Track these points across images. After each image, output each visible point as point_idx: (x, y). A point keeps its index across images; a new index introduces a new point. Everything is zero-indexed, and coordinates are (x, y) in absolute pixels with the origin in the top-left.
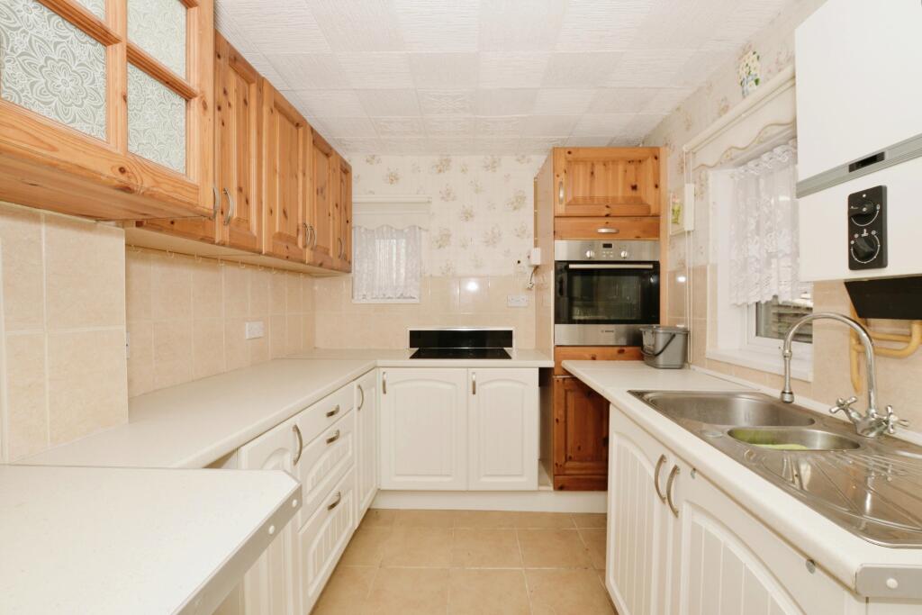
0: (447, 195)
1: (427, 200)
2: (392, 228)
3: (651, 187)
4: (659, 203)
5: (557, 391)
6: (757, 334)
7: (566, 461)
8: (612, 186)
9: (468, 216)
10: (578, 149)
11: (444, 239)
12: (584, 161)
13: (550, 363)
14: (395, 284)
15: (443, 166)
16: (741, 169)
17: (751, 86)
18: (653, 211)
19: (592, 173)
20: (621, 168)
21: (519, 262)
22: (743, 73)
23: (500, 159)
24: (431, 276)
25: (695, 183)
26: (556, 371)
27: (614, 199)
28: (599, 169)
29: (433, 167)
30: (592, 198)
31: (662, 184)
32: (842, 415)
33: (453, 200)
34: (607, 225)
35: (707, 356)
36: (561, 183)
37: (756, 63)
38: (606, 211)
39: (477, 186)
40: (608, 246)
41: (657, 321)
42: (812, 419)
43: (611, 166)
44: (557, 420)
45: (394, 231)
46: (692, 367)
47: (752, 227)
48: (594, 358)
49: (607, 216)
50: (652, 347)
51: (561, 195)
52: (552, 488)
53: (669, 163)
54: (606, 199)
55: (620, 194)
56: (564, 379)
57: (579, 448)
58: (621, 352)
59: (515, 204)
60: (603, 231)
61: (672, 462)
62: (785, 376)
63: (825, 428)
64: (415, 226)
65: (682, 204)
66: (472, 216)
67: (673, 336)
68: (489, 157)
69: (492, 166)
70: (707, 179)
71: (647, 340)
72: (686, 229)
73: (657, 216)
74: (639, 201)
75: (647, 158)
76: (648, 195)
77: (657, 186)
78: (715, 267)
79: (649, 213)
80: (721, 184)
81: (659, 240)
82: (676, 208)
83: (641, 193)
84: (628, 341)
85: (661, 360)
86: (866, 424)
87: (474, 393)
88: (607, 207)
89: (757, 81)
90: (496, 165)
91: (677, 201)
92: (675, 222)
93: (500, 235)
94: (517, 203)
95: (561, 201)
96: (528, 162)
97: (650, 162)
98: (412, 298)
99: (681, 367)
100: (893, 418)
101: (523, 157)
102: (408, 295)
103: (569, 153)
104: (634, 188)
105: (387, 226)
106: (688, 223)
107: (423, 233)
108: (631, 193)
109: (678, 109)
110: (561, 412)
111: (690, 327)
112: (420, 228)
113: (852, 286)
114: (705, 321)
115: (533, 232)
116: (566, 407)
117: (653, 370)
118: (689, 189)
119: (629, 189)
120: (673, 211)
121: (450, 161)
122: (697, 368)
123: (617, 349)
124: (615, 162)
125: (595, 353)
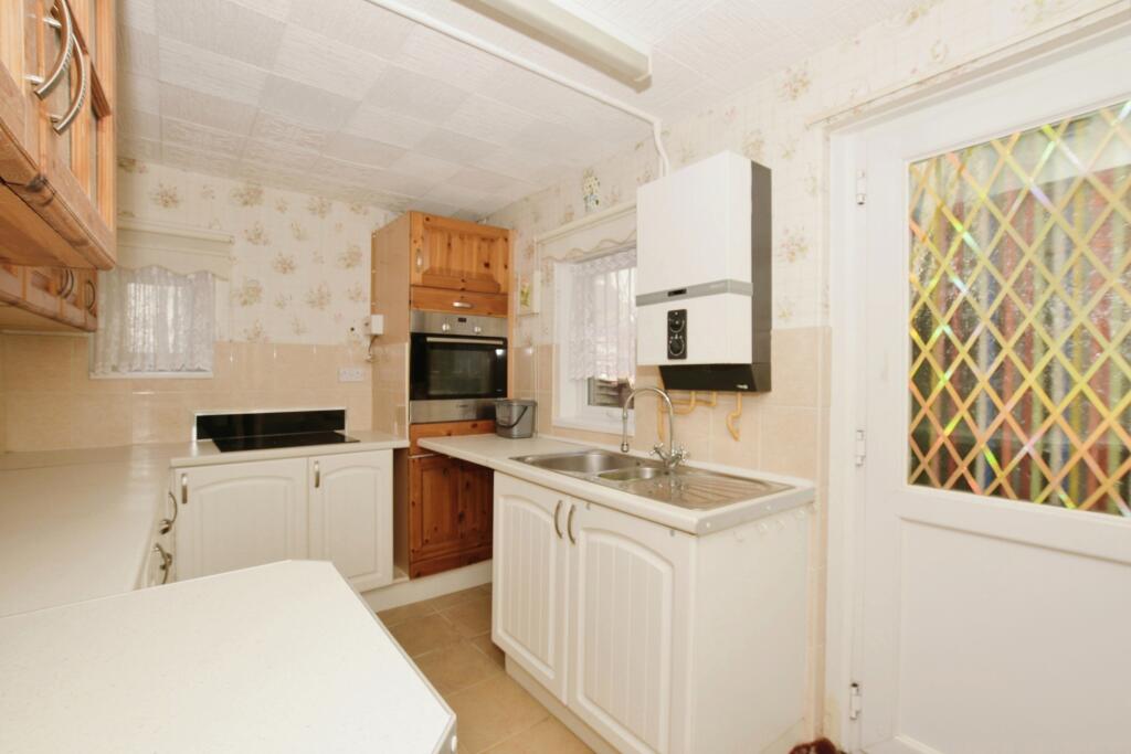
0: (256, 237)
1: (227, 239)
2: (166, 270)
3: (501, 267)
4: (507, 283)
5: (413, 472)
6: (589, 403)
7: (423, 544)
8: (466, 261)
9: (286, 267)
10: (436, 217)
11: (251, 294)
12: (441, 230)
13: (405, 443)
14: (171, 351)
15: (250, 197)
16: (580, 266)
17: (592, 204)
18: (503, 290)
19: (449, 245)
20: (475, 244)
21: (353, 329)
22: (588, 191)
23: (330, 204)
24: (231, 341)
25: (542, 270)
26: (412, 451)
27: (469, 274)
28: (456, 241)
29: (235, 196)
30: (448, 270)
31: (510, 266)
32: (656, 457)
33: (265, 243)
34: (462, 300)
35: (554, 424)
36: (418, 250)
37: (597, 187)
38: (462, 285)
39: (298, 230)
40: (462, 320)
41: (504, 394)
42: (639, 462)
43: (466, 240)
44: (413, 503)
45: (169, 274)
46: (539, 435)
47: (587, 316)
48: (449, 434)
49: (463, 290)
50: (506, 420)
51: (419, 262)
52: (407, 578)
53: (517, 247)
54: (462, 272)
55: (474, 270)
56: (420, 459)
57: (436, 529)
58: (474, 426)
59: (349, 261)
60: (457, 304)
61: (568, 503)
62: (625, 436)
63: (649, 466)
64: (206, 272)
65: (531, 288)
66: (292, 268)
67: (526, 408)
68: (317, 199)
69: (321, 210)
70: (553, 270)
71: (501, 414)
72: (535, 311)
73: (505, 295)
74: (490, 279)
75: (498, 238)
76: (499, 274)
77: (506, 267)
78: (558, 346)
79: (499, 289)
80: (564, 275)
81: (506, 319)
82: (525, 291)
83: (492, 271)
84: (478, 415)
85: (515, 431)
86: (669, 459)
87: (317, 485)
88: (463, 281)
89: (597, 202)
90: (324, 209)
91: (527, 285)
92: (524, 303)
93: (329, 295)
94: (351, 260)
95: (418, 270)
96: (365, 213)
97: (501, 241)
98: (199, 370)
99: (530, 436)
100: (685, 452)
101: (360, 207)
102: (196, 367)
103: (428, 219)
104: (487, 265)
105: (159, 267)
106: (536, 304)
107: (218, 282)
108: (483, 270)
109: (526, 199)
110: (417, 494)
111: (537, 399)
112: (214, 275)
113: (664, 370)
114: (551, 395)
115: (369, 296)
116: (422, 489)
117: (508, 440)
118: (538, 276)
119: (482, 265)
120: (522, 292)
121: (260, 192)
122: (545, 436)
123: (470, 424)
124: (470, 236)
125: (452, 429)
